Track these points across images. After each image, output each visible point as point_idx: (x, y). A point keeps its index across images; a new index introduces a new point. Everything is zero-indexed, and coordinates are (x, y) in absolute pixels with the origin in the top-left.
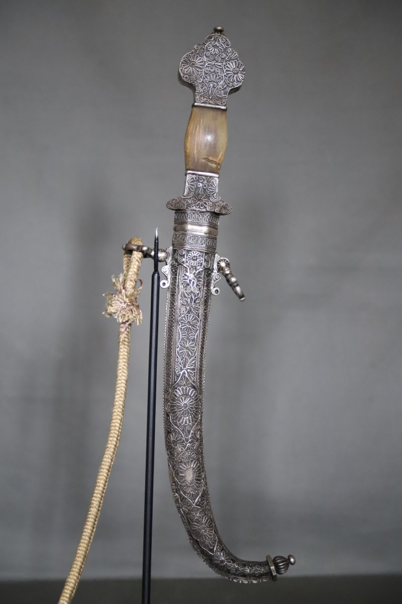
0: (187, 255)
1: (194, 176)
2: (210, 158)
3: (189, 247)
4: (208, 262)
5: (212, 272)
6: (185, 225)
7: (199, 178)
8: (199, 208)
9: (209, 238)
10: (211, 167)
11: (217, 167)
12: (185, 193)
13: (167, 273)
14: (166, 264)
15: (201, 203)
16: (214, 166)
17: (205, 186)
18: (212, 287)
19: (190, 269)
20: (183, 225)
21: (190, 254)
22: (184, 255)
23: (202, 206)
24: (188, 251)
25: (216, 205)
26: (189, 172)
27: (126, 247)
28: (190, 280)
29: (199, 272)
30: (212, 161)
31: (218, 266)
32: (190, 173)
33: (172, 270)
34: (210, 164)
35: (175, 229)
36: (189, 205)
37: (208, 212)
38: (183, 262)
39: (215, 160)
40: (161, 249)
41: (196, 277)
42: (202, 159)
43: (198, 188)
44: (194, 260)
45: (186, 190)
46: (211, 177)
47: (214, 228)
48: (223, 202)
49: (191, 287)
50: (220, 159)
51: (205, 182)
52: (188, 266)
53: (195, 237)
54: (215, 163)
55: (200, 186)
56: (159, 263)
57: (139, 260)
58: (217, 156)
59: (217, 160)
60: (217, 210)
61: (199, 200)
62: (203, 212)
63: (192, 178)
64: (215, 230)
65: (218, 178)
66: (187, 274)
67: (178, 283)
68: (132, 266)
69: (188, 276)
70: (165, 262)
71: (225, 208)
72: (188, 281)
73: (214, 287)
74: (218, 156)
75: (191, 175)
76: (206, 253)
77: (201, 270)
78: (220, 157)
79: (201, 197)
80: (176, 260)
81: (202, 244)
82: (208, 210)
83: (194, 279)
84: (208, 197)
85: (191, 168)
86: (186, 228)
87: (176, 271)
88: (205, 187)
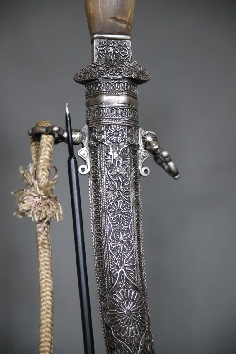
0: (107, 131)
1: (103, 41)
2: (119, 17)
3: (108, 121)
4: (132, 136)
5: (138, 149)
6: (99, 97)
7: (108, 42)
8: (114, 74)
9: (130, 109)
10: (121, 28)
11: (127, 27)
12: (95, 61)
13: (85, 156)
14: (83, 146)
15: (115, 69)
16: (124, 26)
17: (117, 50)
18: (140, 167)
19: (112, 147)
20: (96, 98)
21: (110, 130)
22: (103, 131)
23: (116, 72)
24: (107, 126)
25: (132, 70)
26: (96, 36)
27: (32, 132)
28: (114, 160)
29: (123, 150)
30: (121, 21)
31: (143, 141)
32: (97, 38)
33: (90, 152)
34: (119, 24)
35: (88, 105)
36: (101, 73)
37: (124, 78)
38: (103, 140)
39: (124, 19)
40: (75, 129)
41: (120, 155)
42: (110, 18)
43: (108, 53)
44: (116, 136)
45: (95, 58)
46: (122, 39)
47: (133, 97)
48: (140, 66)
49: (116, 168)
50: (130, 17)
51: (116, 46)
52: (110, 144)
53: (114, 109)
54: (125, 22)
55: (110, 51)
56: (74, 146)
57: (50, 145)
58: (126, 15)
59: (127, 20)
60: (134, 76)
61: (112, 66)
62: (119, 79)
63: (101, 43)
64: (135, 100)
65: (130, 40)
66: (109, 153)
67: (101, 165)
68: (43, 153)
69: (111, 156)
70: (81, 144)
71: (143, 73)
72: (112, 162)
73: (142, 167)
74: (127, 13)
75: (98, 40)
76: (128, 126)
77: (125, 146)
78: (129, 15)
79: (114, 63)
80: (95, 140)
81: (123, 116)
82: (124, 76)
83: (119, 158)
84: (122, 62)
85: (98, 31)
86: (102, 100)
87: (96, 152)
88: (116, 52)
